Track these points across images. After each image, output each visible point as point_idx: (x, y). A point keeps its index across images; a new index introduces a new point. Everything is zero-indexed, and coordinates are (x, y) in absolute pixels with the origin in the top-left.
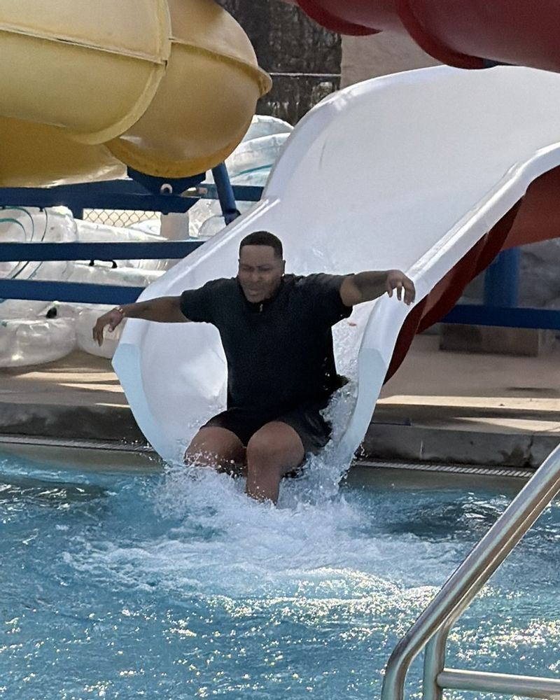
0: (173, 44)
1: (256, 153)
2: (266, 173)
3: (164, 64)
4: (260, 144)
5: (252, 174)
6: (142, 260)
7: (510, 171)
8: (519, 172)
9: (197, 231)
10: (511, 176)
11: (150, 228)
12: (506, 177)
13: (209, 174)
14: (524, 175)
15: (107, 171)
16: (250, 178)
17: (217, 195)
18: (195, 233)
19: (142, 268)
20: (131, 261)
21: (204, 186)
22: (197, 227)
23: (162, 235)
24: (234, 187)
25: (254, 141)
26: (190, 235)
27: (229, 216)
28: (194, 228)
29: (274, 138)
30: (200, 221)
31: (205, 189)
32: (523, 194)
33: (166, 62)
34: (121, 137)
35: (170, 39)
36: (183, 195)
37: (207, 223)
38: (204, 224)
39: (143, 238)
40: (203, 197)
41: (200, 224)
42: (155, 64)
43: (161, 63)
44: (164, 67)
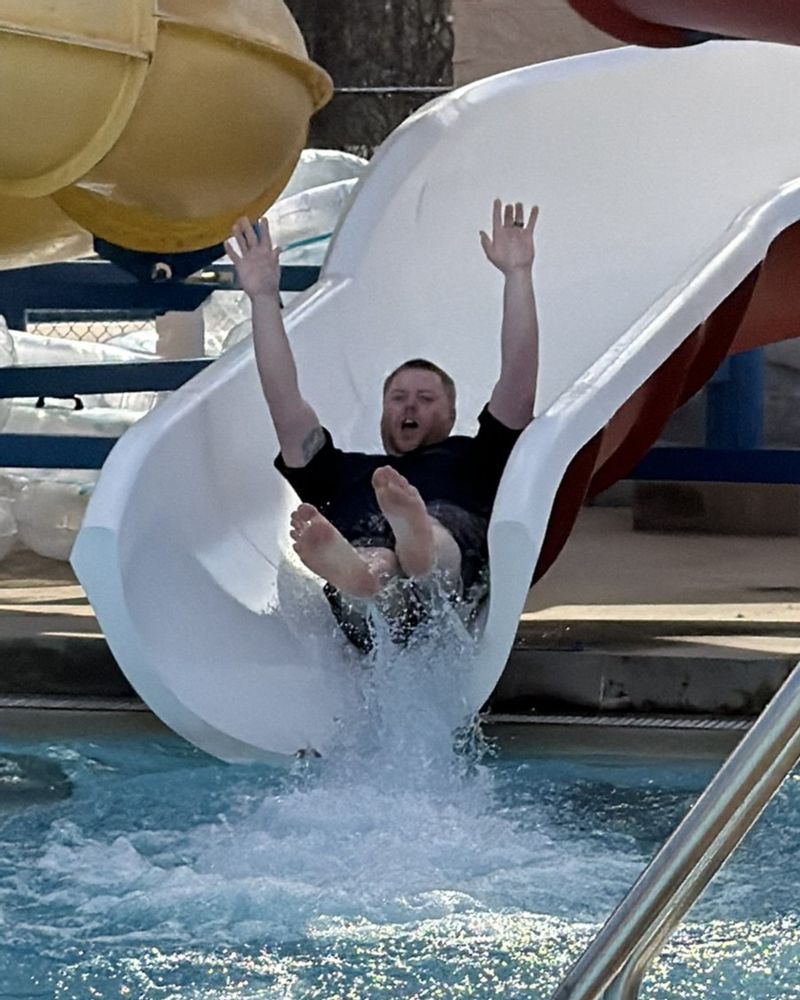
0: (161, 25)
1: (314, 212)
3: (146, 57)
5: (309, 247)
6: (126, 394)
7: (739, 219)
8: (754, 220)
9: (219, 346)
10: (741, 228)
12: (733, 229)
14: (764, 225)
15: (59, 245)
16: (305, 255)
18: (217, 350)
20: (108, 397)
21: (228, 269)
22: (220, 340)
23: (158, 352)
25: (310, 192)
28: (215, 341)
29: (344, 186)
30: (224, 329)
32: (762, 256)
33: (150, 54)
34: (79, 185)
35: (154, 15)
36: (188, 280)
37: (236, 331)
38: (230, 334)
39: (126, 357)
40: (226, 286)
41: (224, 334)
42: (133, 59)
43: (142, 56)
44: (147, 63)
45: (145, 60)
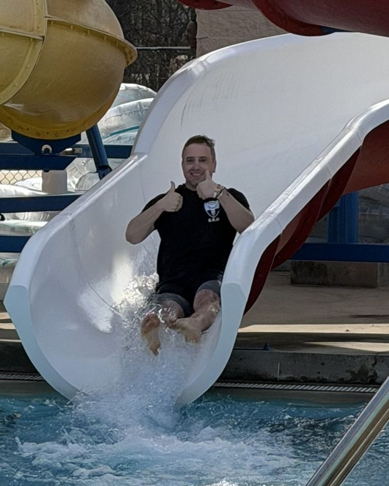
0: (49, 22)
1: (124, 116)
2: (134, 133)
3: (42, 38)
4: (128, 109)
5: (121, 135)
6: (27, 213)
7: (349, 124)
8: (356, 125)
9: (74, 186)
10: (350, 129)
11: (33, 185)
12: (345, 130)
13: (84, 135)
14: (361, 128)
16: (119, 139)
17: (91, 153)
18: (73, 188)
19: (27, 219)
20: (17, 214)
21: (79, 146)
22: (74, 183)
23: (44, 190)
24: (106, 147)
25: (122, 106)
26: (68, 190)
27: (102, 172)
28: (72, 184)
29: (140, 103)
30: (76, 177)
31: (81, 149)
32: (361, 144)
33: (43, 37)
35: (46, 17)
36: (61, 154)
37: (83, 178)
38: (80, 179)
39: (27, 193)
40: (79, 156)
41: (77, 180)
42: (34, 39)
43: (40, 38)
44: (42, 42)
45: (41, 40)
